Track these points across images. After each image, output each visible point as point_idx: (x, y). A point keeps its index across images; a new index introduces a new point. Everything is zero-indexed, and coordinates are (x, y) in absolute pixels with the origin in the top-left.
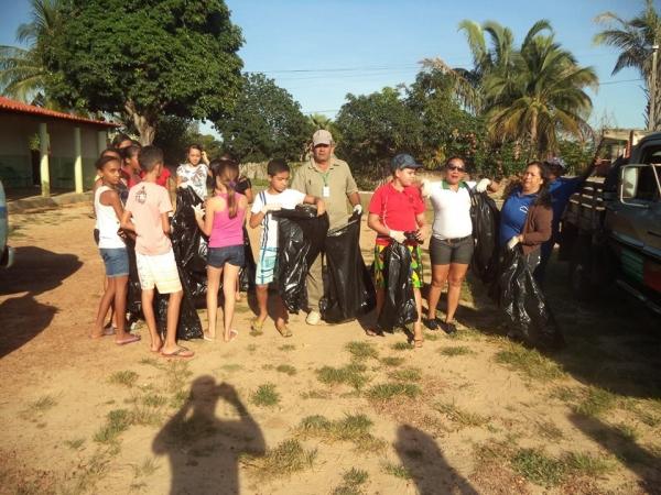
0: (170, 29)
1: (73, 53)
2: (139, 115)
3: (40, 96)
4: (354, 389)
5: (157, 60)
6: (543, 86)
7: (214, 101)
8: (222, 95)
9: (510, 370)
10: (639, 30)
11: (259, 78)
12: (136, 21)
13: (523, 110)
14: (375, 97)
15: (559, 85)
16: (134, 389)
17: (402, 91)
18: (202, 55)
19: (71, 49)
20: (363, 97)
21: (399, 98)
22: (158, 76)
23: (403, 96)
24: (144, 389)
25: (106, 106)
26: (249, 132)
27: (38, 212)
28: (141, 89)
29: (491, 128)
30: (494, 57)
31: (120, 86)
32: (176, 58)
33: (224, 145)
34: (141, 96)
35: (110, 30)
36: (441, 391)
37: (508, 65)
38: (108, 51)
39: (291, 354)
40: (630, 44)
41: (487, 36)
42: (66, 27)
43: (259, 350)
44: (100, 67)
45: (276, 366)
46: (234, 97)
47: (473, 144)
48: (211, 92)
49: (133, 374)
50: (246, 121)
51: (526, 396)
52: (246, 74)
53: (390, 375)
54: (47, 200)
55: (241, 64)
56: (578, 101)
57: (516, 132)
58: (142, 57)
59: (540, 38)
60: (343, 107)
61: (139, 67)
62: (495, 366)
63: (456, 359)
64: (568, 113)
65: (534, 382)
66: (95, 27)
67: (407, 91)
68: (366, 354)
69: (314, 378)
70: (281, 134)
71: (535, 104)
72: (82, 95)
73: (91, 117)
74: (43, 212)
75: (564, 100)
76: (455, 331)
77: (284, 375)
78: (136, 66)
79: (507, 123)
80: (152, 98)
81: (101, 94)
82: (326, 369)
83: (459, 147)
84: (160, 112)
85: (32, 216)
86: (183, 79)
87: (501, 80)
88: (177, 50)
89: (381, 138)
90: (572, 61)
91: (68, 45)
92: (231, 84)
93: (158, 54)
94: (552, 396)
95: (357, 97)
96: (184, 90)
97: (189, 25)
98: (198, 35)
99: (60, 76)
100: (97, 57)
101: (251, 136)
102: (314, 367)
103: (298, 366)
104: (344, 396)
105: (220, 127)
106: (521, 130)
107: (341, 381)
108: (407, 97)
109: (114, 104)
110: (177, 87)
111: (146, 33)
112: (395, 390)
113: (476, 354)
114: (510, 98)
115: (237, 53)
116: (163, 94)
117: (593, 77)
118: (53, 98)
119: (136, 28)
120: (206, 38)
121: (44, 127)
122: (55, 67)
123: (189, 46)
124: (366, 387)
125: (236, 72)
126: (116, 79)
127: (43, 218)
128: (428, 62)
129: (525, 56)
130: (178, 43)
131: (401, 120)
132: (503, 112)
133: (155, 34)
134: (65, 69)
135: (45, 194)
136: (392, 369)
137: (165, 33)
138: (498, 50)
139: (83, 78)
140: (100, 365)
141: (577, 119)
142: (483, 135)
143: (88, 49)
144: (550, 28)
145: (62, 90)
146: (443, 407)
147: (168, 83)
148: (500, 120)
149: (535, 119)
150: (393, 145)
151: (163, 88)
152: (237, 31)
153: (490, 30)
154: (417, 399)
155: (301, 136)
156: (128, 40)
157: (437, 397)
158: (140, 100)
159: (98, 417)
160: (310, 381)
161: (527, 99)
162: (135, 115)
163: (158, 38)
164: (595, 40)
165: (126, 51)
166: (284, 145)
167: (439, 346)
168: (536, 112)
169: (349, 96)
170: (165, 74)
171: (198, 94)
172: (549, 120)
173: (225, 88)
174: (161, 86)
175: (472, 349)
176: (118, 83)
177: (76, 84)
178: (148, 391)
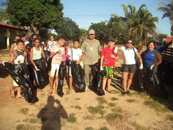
0: (44, 4)
1: (17, 10)
2: (35, 27)
3: (8, 22)
4: (101, 116)
5: (40, 12)
6: (144, 22)
7: (55, 24)
8: (58, 22)
9: (151, 108)
10: (169, 7)
11: (67, 18)
12: (34, 1)
13: (139, 28)
14: (99, 24)
15: (148, 21)
16: (27, 116)
17: (106, 22)
18: (52, 11)
19: (16, 9)
20: (96, 24)
21: (105, 24)
22: (40, 16)
23: (106, 24)
24: (30, 115)
25: (26, 25)
26: (65, 33)
27: (6, 54)
28: (35, 20)
29: (130, 33)
30: (130, 14)
31: (30, 19)
32: (45, 12)
33: (58, 36)
34: (35, 22)
35: (27, 3)
36: (130, 117)
37: (134, 16)
38: (26, 9)
39: (79, 101)
40: (167, 11)
41: (129, 9)
42: (15, 3)
43: (69, 100)
44: (24, 14)
45: (75, 106)
46: (61, 23)
47: (125, 37)
48: (54, 21)
49: (27, 109)
50: (64, 30)
51: (158, 119)
52: (64, 17)
53: (112, 110)
54: (9, 50)
55: (63, 14)
56: (153, 26)
57: (137, 34)
58: (36, 11)
59: (143, 9)
60: (90, 26)
61: (35, 14)
62: (145, 107)
63: (132, 104)
64: (150, 29)
65: (160, 113)
66: (23, 3)
67: (108, 22)
68: (103, 102)
69: (87, 111)
70: (73, 34)
71: (142, 26)
72: (19, 22)
73: (22, 28)
74: (7, 53)
75: (149, 26)
76: (130, 93)
77: (77, 110)
78: (34, 14)
79: (134, 31)
80: (38, 23)
81: (24, 21)
82: (91, 107)
83: (121, 38)
84: (41, 27)
85: (4, 55)
86: (47, 18)
87: (133, 20)
88: (45, 10)
89: (100, 35)
90: (151, 15)
91: (15, 7)
92: (60, 19)
93: (40, 11)
94: (167, 119)
95: (94, 24)
96: (47, 20)
97: (49, 3)
98: (51, 5)
99: (13, 16)
100: (23, 11)
101: (65, 34)
102: (87, 106)
103: (82, 106)
104: (98, 118)
105: (57, 31)
106: (138, 34)
107: (97, 112)
108: (107, 24)
109: (28, 24)
110: (45, 20)
111: (37, 4)
112: (116, 116)
113: (138, 102)
114: (135, 25)
115: (62, 11)
116: (41, 22)
117: (157, 19)
118: (11, 22)
119: (34, 3)
120: (53, 6)
121: (8, 30)
122: (12, 14)
123: (49, 9)
124: (105, 115)
125: (62, 16)
126: (28, 17)
127: (7, 55)
128: (113, 15)
129: (139, 13)
130: (46, 8)
131: (106, 30)
132: (133, 29)
133: (39, 5)
134: (14, 14)
135: (8, 49)
136: (112, 108)
137: (42, 5)
138: (131, 12)
139: (19, 17)
140: (16, 106)
141: (153, 31)
142: (128, 34)
143: (21, 9)
144: (146, 6)
145: (14, 20)
146: (132, 124)
147: (43, 19)
148: (132, 30)
149: (142, 31)
150: (103, 37)
151: (42, 20)
152: (62, 5)
153: (129, 7)
154: (123, 120)
155: (78, 34)
156: (32, 6)
157: (129, 119)
158: (35, 23)
159: (13, 128)
160: (86, 112)
161: (140, 25)
162: (34, 27)
163: (40, 6)
164: (157, 10)
165: (31, 9)
166: (74, 37)
167: (125, 99)
168: (142, 29)
169: (92, 23)
170: (42, 16)
171: (51, 22)
172: (146, 31)
173: (59, 20)
174: (41, 19)
175: (136, 100)
176: (29, 18)
177: (18, 18)
178: (32, 116)
